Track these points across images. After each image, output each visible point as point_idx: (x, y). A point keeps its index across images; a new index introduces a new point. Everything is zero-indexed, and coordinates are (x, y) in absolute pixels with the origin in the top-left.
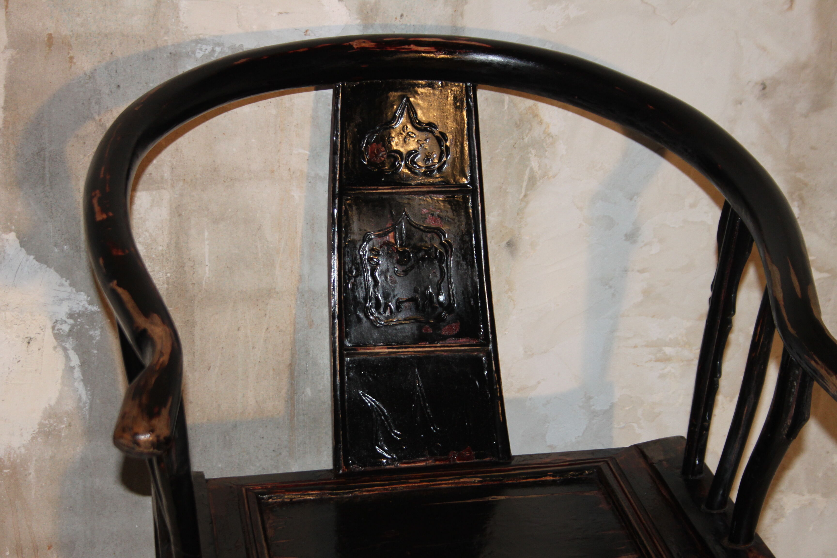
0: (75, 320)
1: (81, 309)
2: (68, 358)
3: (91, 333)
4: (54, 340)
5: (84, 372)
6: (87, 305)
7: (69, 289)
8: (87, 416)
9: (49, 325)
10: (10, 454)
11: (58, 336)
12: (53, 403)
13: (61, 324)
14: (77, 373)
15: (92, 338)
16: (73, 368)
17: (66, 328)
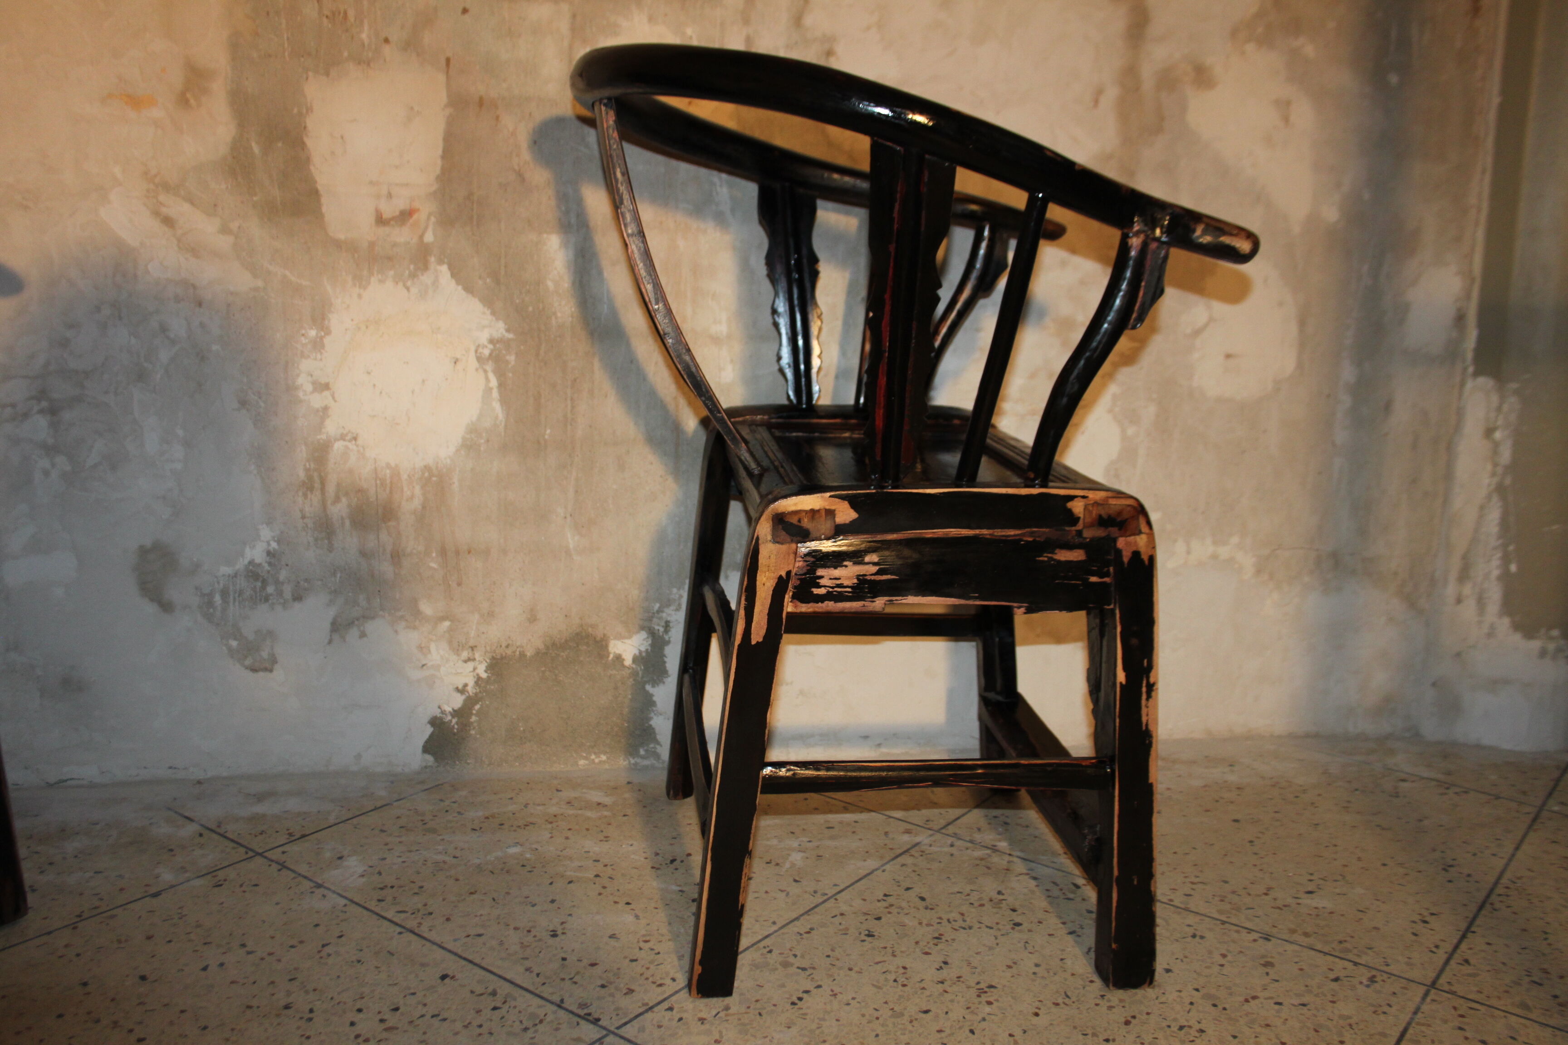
0: (494, 345)
1: (500, 336)
2: (487, 379)
3: (508, 358)
4: (476, 362)
5: (500, 394)
6: (504, 332)
7: (490, 317)
8: (503, 434)
9: (473, 348)
10: (437, 463)
11: (479, 359)
12: (474, 419)
13: (483, 348)
14: (495, 394)
15: (507, 362)
16: (491, 389)
17: (486, 352)
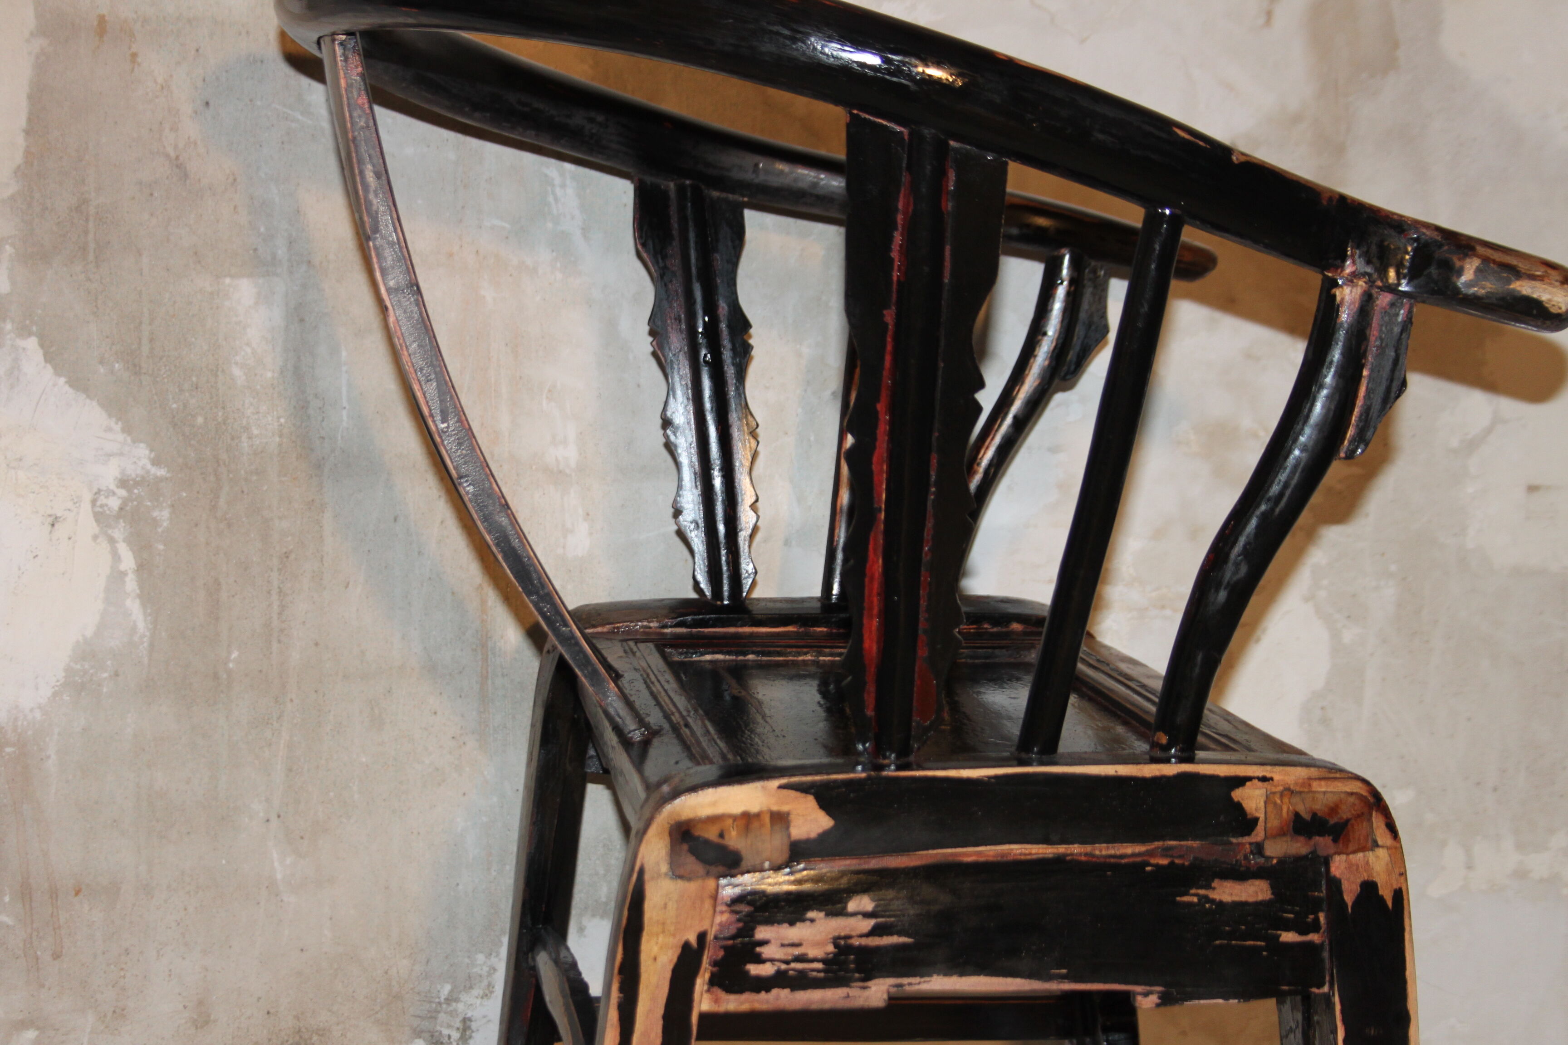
0: (130, 491)
1: (140, 472)
2: (116, 557)
3: (155, 514)
4: (95, 524)
5: (141, 584)
6: (149, 466)
7: (121, 437)
8: (146, 660)
9: (87, 497)
10: (16, 719)
11: (100, 517)
12: (89, 633)
13: (107, 497)
14: (131, 584)
15: (155, 522)
16: (124, 574)
17: (114, 503)
